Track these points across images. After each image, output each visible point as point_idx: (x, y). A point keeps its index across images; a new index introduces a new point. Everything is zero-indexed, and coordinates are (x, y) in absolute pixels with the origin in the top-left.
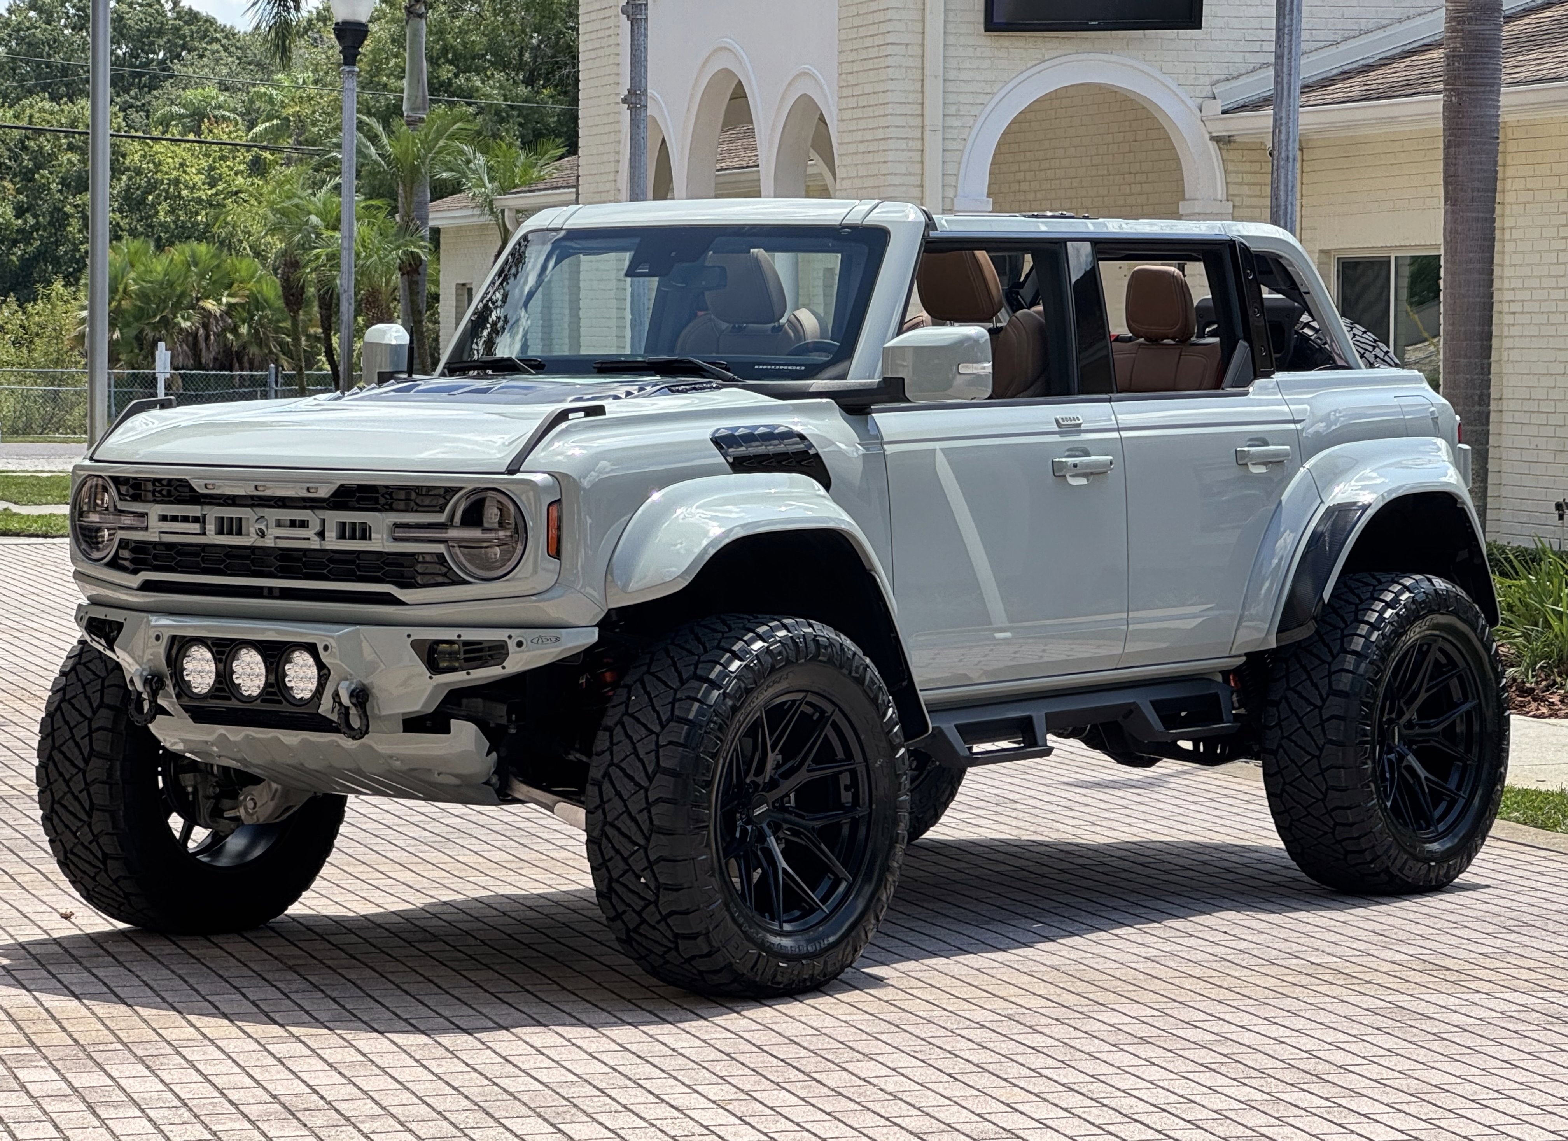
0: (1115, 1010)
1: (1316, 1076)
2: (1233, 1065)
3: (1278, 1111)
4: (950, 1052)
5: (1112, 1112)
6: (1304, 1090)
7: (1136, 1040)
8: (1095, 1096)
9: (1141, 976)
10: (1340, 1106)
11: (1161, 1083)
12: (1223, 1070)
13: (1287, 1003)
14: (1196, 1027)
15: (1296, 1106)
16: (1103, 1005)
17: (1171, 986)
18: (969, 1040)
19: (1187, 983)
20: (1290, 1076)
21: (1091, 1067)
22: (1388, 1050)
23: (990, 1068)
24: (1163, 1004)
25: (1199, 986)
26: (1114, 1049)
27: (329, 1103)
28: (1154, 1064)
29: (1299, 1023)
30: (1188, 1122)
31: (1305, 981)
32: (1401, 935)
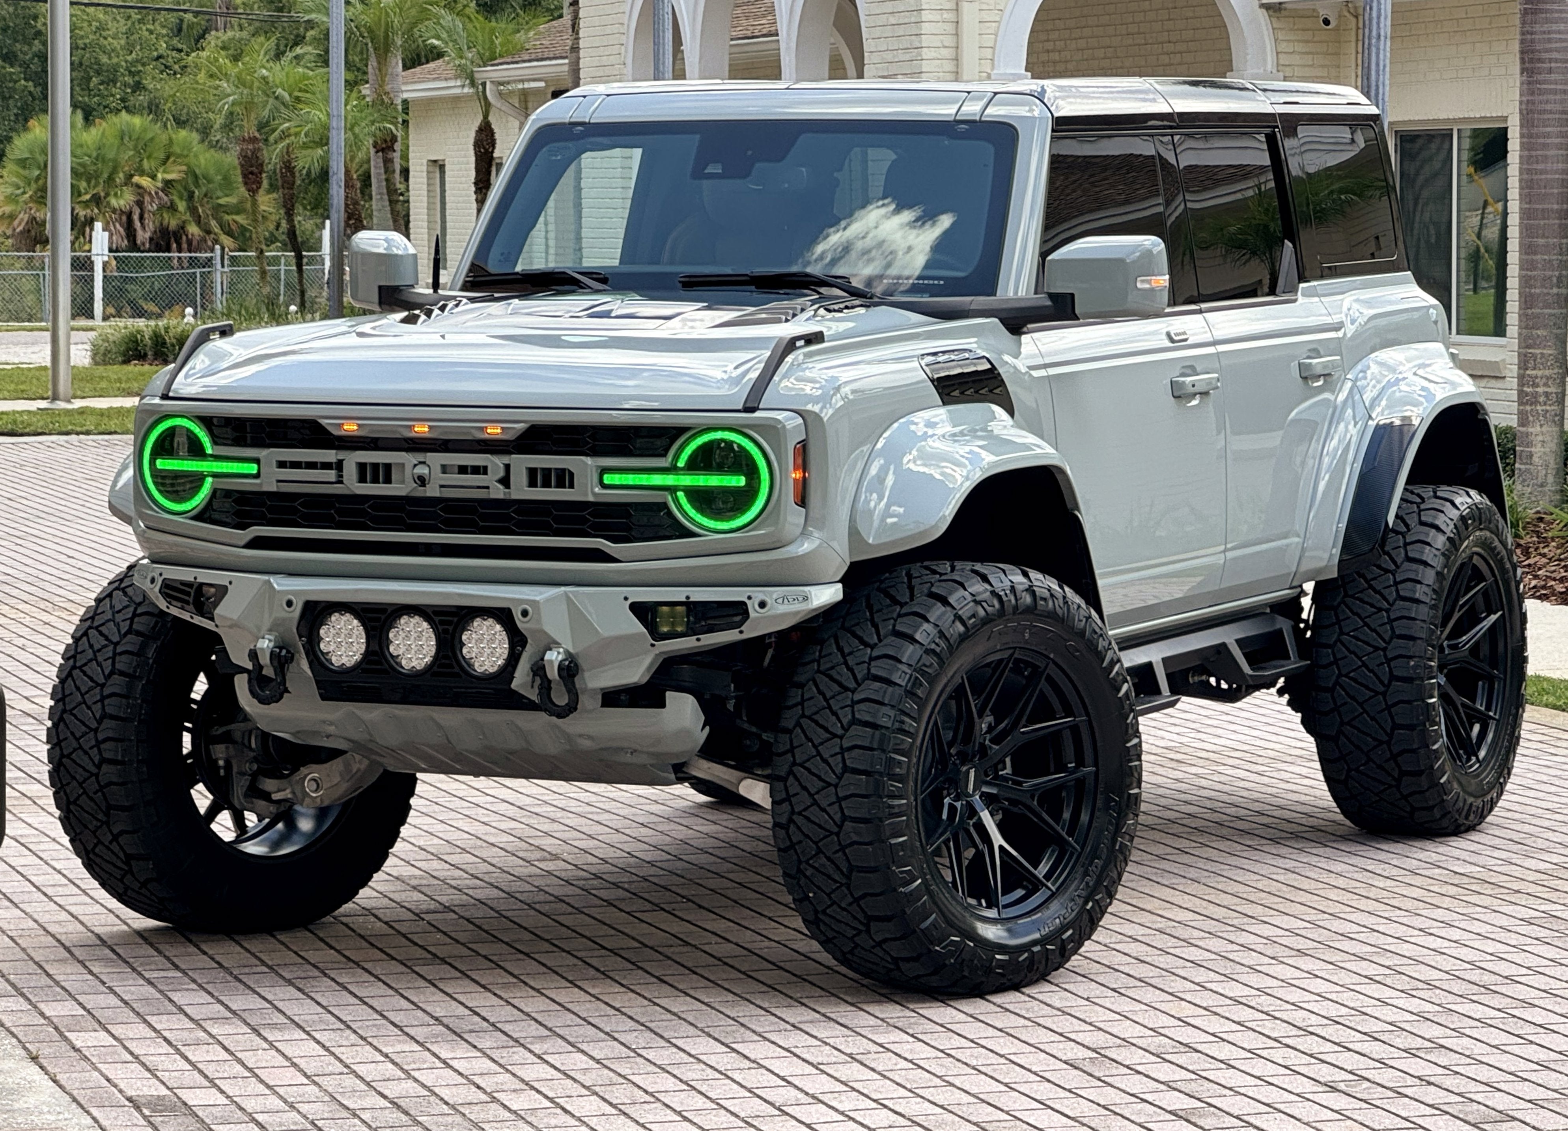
0: (1266, 923)
1: (1483, 986)
2: (1398, 976)
3: (1453, 1022)
4: (1109, 967)
5: (1285, 1025)
6: (1474, 1002)
7: (1294, 953)
8: (1265, 1010)
9: (1284, 888)
10: (1514, 1016)
11: (1328, 995)
12: (1388, 981)
13: (1439, 914)
14: (1352, 939)
15: (1469, 1017)
16: (1253, 917)
17: (1316, 898)
18: (1125, 954)
19: (1333, 894)
20: (1457, 987)
21: (1255, 980)
22: (1551, 960)
23: (1152, 981)
24: (1313, 916)
25: (1346, 897)
26: (1274, 962)
27: (493, 1025)
28: (1317, 976)
29: (1456, 934)
30: (1365, 1034)
31: (1453, 890)
32: (1540, 843)
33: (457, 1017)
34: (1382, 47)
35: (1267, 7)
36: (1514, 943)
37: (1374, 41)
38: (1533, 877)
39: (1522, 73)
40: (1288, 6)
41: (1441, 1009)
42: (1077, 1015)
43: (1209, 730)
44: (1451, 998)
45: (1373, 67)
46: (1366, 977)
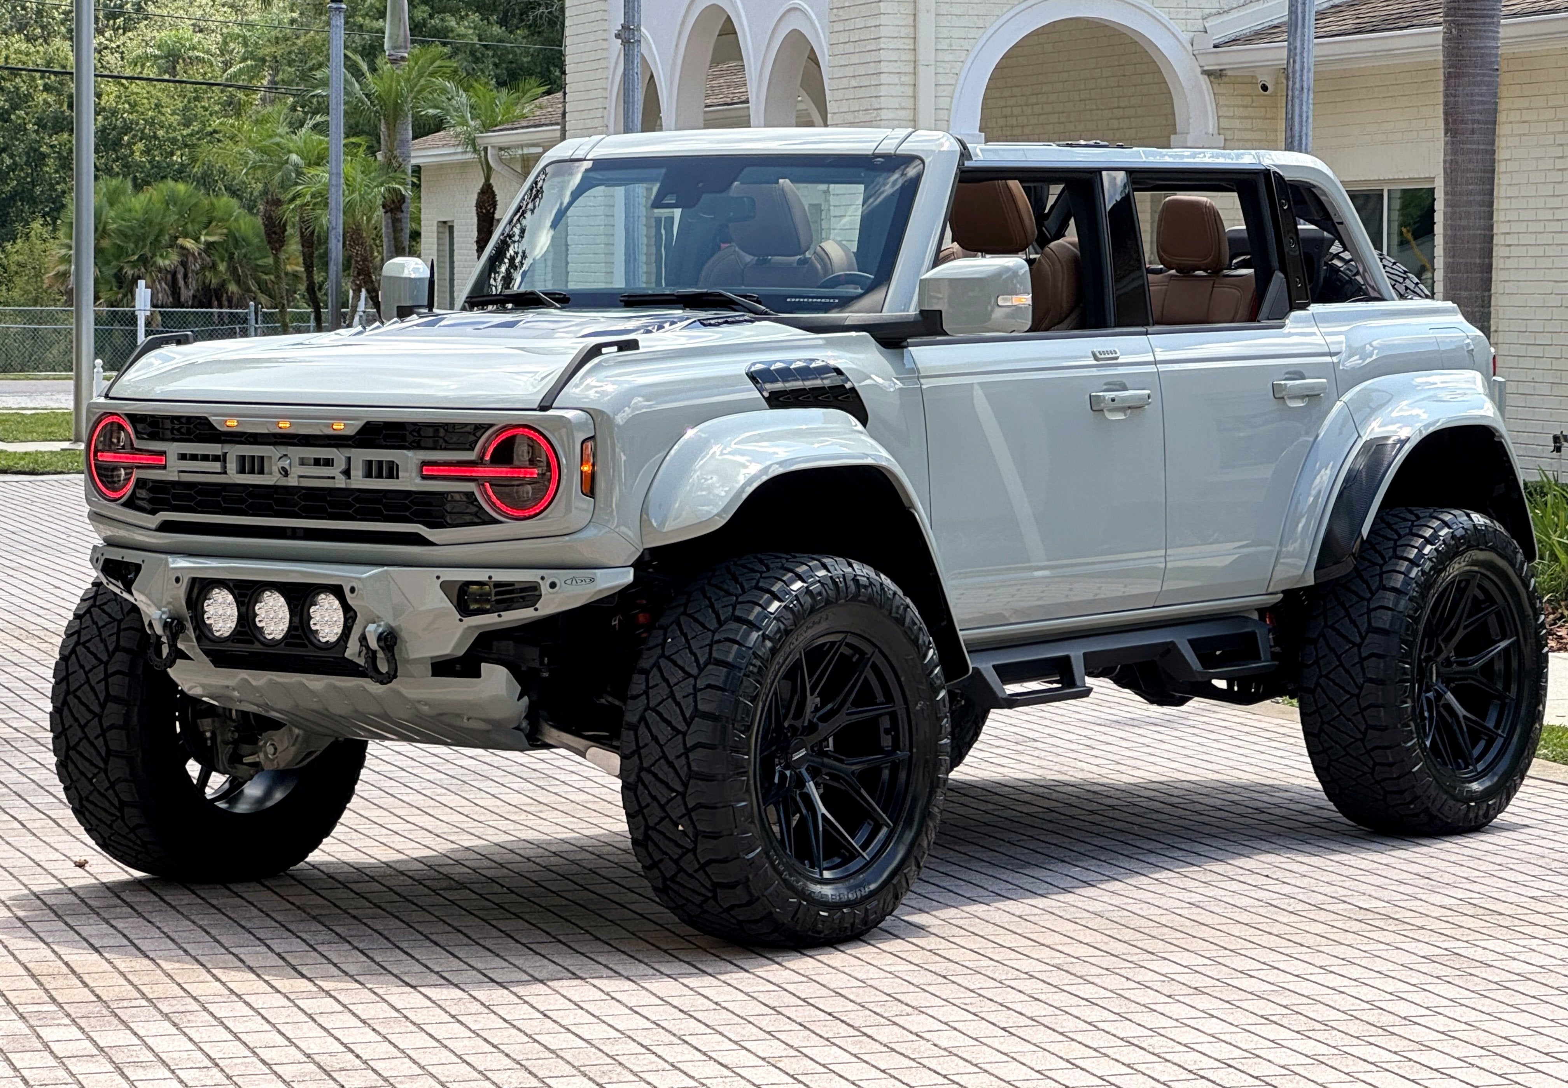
0: (1165, 959)
1: (1381, 1028)
2: (1295, 1017)
3: (1348, 1066)
4: (1002, 1005)
5: (1176, 1068)
6: (1371, 1044)
7: (1191, 991)
8: (1156, 1051)
10: (1410, 1060)
11: (1223, 1037)
12: (1285, 1022)
13: (1340, 950)
14: (1251, 976)
15: (1365, 1060)
16: (1152, 953)
18: (1019, 991)
19: (1234, 929)
20: (1354, 1028)
21: (1150, 1020)
22: (1451, 1000)
23: (1045, 1021)
24: (1214, 952)
25: (1248, 933)
26: (1170, 1000)
27: (365, 1062)
28: (1213, 1016)
29: (1356, 972)
30: (1257, 1078)
31: (1355, 926)
32: (1447, 878)
33: (330, 1054)
34: (1305, 99)
35: (1208, 73)
36: (1413, 981)
37: (1297, 93)
38: (1437, 912)
39: (1446, 133)
40: (1229, 73)
41: (1336, 1052)
43: (1128, 762)
44: (1347, 1040)
45: (1297, 118)
46: (1262, 1017)
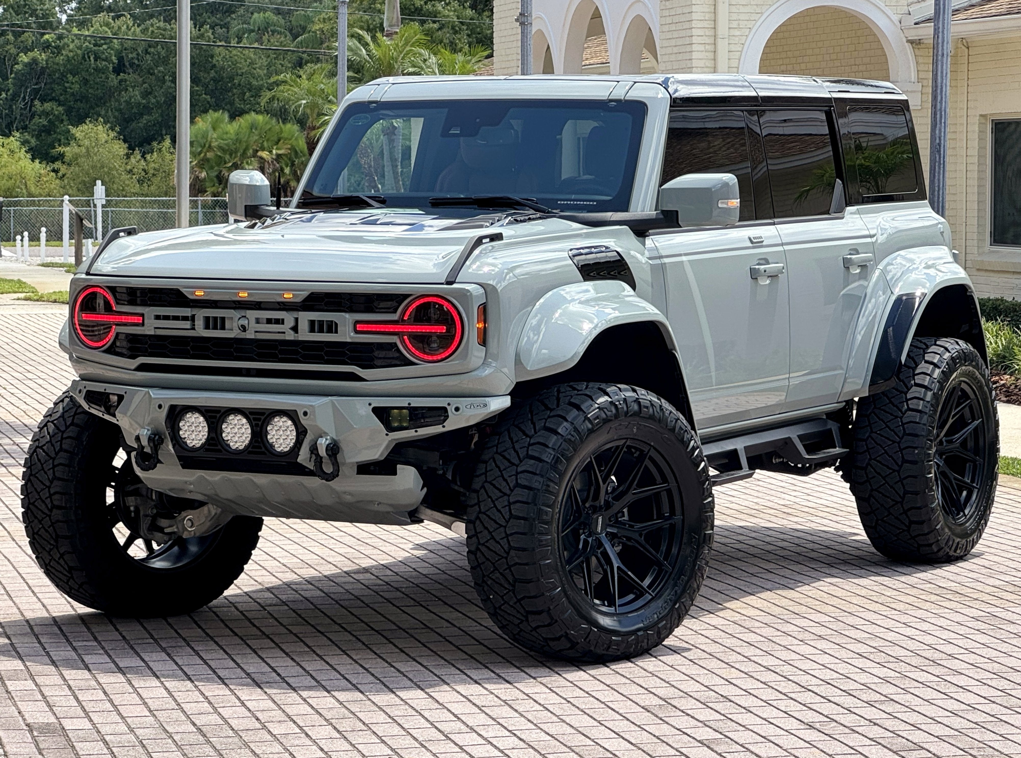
0: (805, 618)
1: (933, 660)
2: (879, 654)
3: (904, 684)
4: (693, 645)
5: (794, 684)
6: (923, 671)
7: (816, 637)
8: (784, 674)
10: (946, 680)
11: (829, 666)
12: (871, 657)
13: (919, 613)
14: (857, 629)
15: (917, 680)
16: (797, 614)
17: (844, 602)
18: (707, 637)
19: (855, 600)
20: (915, 661)
21: (785, 655)
26: (801, 643)
28: (826, 653)
31: (933, 598)
42: (661, 676)
